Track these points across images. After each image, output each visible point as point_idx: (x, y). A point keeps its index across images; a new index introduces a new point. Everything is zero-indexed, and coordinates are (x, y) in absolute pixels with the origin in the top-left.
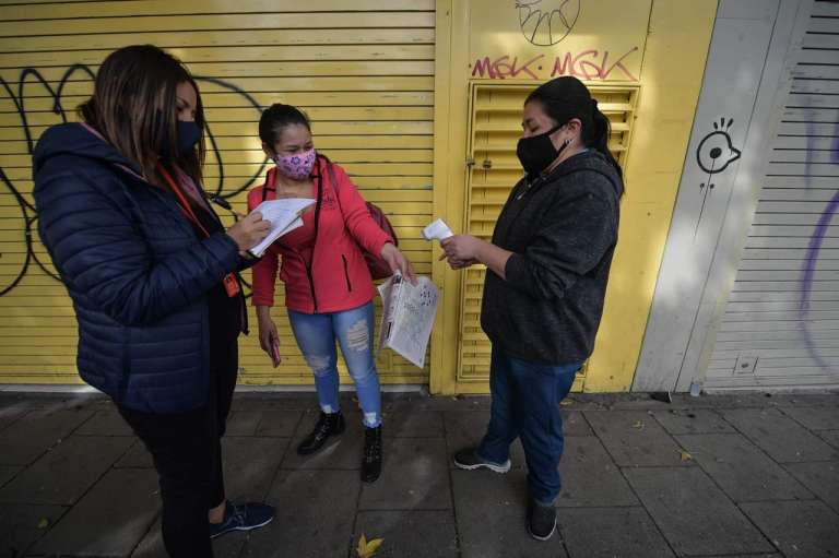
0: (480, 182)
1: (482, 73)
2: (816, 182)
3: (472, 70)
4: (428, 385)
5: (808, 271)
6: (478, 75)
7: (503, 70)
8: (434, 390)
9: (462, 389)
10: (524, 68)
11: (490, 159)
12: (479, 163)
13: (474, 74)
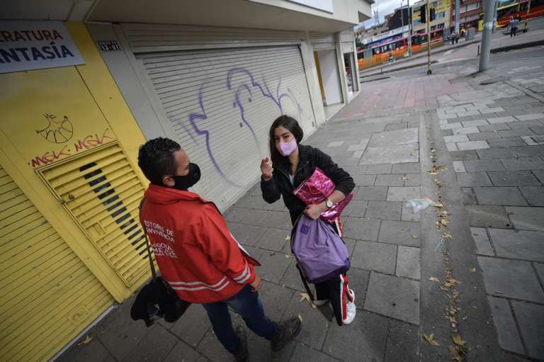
0: (73, 205)
1: (39, 164)
2: (198, 142)
3: (31, 165)
4: (116, 301)
5: (216, 165)
6: (37, 166)
7: (50, 158)
8: (120, 302)
9: (134, 289)
10: (61, 153)
11: (71, 194)
12: (66, 199)
13: (34, 166)
